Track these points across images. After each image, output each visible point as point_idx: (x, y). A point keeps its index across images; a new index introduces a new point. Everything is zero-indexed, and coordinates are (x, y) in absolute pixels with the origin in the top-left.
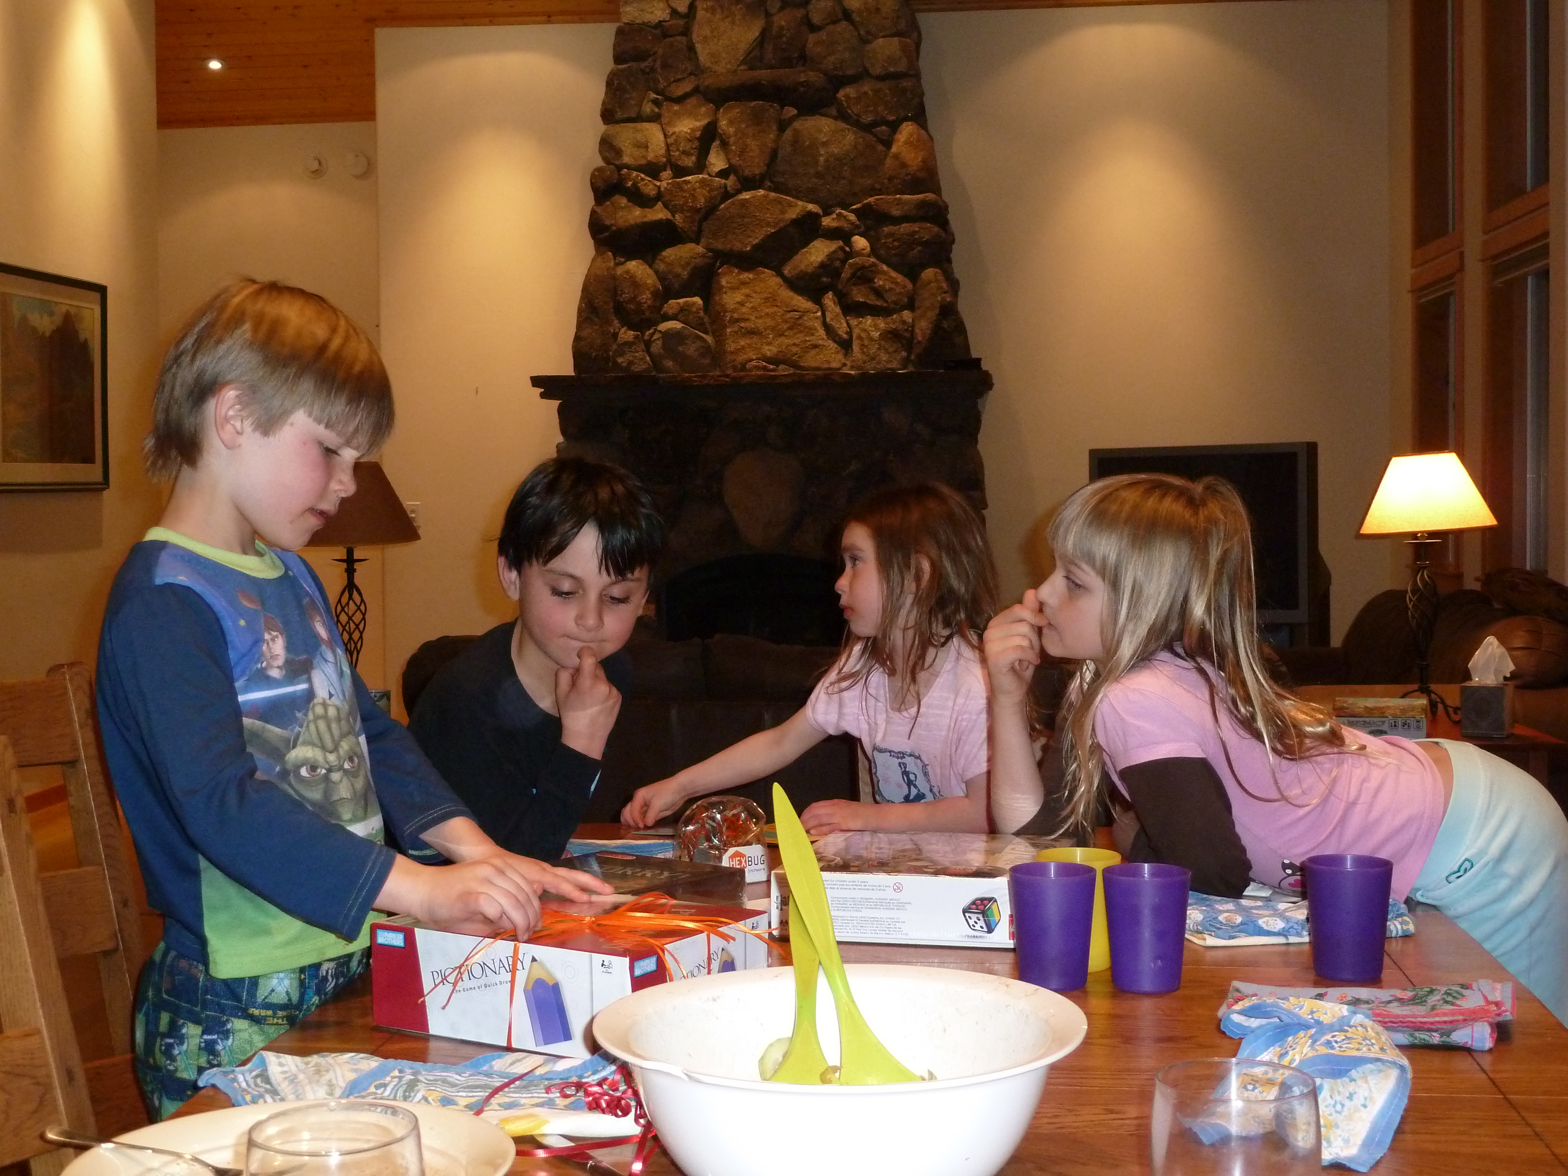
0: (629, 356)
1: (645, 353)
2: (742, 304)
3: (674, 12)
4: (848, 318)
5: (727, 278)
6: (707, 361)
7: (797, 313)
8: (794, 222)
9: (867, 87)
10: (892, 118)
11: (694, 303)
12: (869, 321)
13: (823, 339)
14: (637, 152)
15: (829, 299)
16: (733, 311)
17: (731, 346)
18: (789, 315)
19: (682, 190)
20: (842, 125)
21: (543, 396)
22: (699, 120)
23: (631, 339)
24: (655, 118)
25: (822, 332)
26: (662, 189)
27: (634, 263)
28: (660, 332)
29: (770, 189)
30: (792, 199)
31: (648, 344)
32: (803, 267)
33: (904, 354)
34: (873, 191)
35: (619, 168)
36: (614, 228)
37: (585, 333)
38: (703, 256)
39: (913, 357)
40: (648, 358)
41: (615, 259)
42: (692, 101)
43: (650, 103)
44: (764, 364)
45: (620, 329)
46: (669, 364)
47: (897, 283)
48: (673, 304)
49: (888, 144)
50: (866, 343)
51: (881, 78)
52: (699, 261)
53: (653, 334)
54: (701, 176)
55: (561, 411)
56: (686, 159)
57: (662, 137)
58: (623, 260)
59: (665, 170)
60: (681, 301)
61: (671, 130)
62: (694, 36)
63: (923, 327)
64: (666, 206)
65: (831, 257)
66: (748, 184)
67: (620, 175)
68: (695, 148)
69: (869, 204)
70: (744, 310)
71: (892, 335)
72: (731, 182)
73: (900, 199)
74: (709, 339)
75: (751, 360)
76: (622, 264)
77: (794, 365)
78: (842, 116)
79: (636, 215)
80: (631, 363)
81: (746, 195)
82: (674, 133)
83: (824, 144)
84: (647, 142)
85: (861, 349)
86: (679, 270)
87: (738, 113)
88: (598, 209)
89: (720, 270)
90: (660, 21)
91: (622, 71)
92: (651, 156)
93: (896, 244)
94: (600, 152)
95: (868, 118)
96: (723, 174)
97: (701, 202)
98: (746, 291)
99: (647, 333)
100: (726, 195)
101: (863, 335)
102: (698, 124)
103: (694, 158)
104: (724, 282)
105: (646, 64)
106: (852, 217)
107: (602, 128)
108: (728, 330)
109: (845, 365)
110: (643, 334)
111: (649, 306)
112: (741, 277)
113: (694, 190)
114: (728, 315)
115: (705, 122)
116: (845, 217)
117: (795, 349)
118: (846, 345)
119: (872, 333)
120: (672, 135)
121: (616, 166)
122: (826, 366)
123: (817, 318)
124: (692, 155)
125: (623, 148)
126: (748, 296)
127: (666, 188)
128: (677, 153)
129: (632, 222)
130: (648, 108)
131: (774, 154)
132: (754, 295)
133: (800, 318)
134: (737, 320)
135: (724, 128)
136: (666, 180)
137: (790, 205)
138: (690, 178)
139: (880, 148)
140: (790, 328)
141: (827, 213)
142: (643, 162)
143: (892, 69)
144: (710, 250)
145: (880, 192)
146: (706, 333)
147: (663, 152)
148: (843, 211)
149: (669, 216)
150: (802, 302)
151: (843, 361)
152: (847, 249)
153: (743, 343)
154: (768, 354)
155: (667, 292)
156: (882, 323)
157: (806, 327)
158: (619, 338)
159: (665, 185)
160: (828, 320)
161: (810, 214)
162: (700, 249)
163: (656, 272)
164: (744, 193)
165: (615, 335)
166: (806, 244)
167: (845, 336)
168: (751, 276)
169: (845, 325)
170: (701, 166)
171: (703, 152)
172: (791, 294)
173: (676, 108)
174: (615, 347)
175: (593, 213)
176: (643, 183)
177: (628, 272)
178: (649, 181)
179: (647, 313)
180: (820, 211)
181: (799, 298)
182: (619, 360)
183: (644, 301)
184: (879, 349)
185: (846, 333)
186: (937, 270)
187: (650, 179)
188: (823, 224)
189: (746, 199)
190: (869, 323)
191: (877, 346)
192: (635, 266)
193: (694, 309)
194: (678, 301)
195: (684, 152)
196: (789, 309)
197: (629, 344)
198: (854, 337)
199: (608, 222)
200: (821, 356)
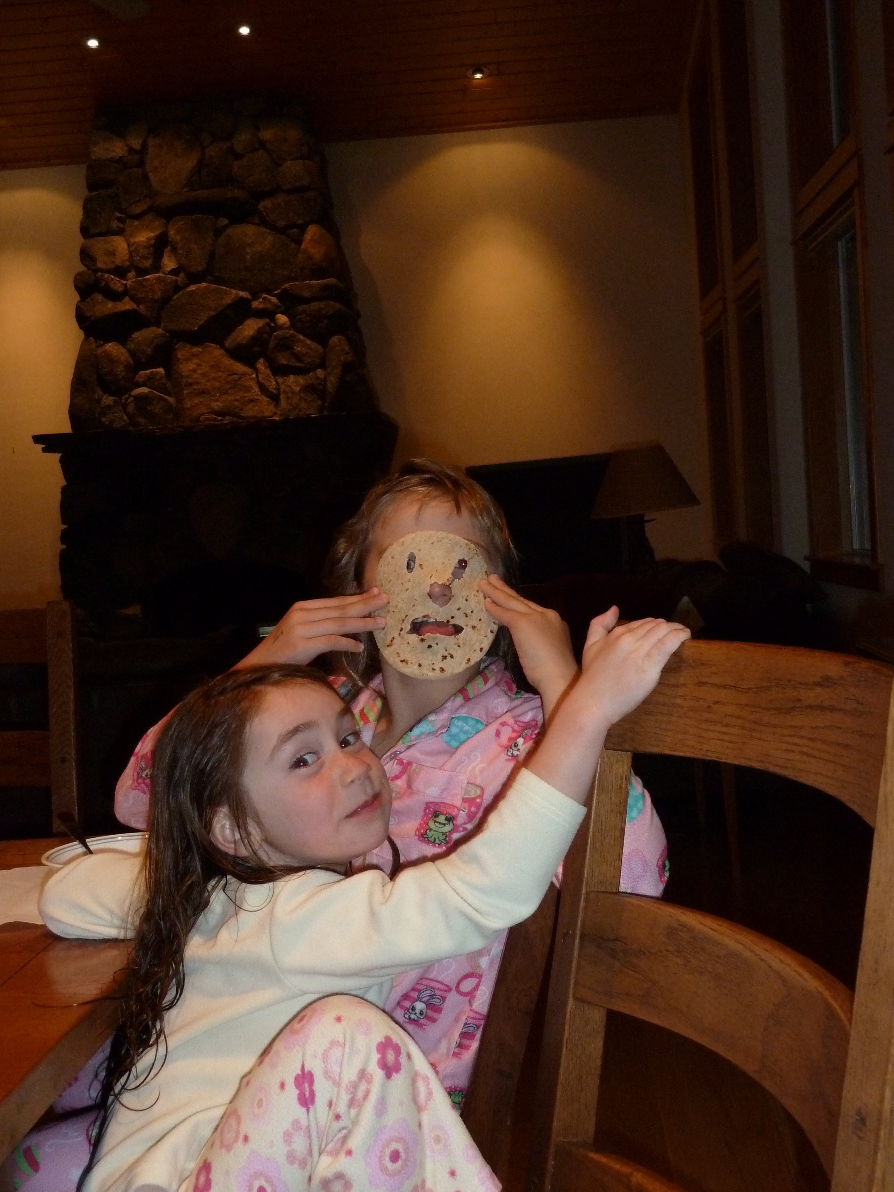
0: (111, 416)
1: (123, 414)
2: (194, 371)
3: (131, 150)
4: (276, 377)
5: (182, 352)
6: (168, 416)
7: (236, 376)
8: (230, 306)
9: (280, 199)
10: (300, 222)
11: (158, 373)
12: (291, 379)
13: (257, 395)
14: (108, 259)
15: (261, 364)
16: (188, 377)
17: (188, 404)
18: (230, 378)
19: (144, 286)
20: (263, 229)
21: (44, 450)
22: (154, 232)
23: (111, 403)
24: (120, 232)
25: (256, 389)
26: (128, 286)
27: (110, 344)
28: (133, 396)
29: (211, 282)
30: (228, 289)
31: (125, 406)
32: (239, 340)
33: (320, 402)
34: (289, 279)
35: (95, 272)
36: (93, 318)
37: (77, 402)
38: (162, 336)
39: (326, 404)
40: (125, 417)
41: (96, 343)
42: (148, 217)
43: (116, 221)
44: (214, 416)
45: (103, 396)
46: (141, 420)
47: (310, 348)
48: (143, 374)
49: (299, 242)
50: (290, 395)
51: (290, 192)
52: (160, 341)
53: (127, 399)
54: (157, 275)
55: (61, 461)
56: (144, 262)
57: (126, 246)
58: (102, 342)
59: (130, 272)
60: (148, 372)
61: (132, 240)
62: (147, 168)
63: (332, 382)
64: (132, 299)
65: (259, 331)
66: (194, 278)
67: (96, 277)
68: (151, 254)
69: (286, 289)
70: (196, 376)
71: (308, 389)
72: (181, 278)
73: (308, 284)
74: (171, 400)
75: (203, 414)
76: (102, 345)
77: (237, 416)
78: (264, 223)
79: (110, 307)
80: (112, 421)
81: (192, 288)
82: (135, 242)
83: (251, 245)
84: (115, 250)
85: (287, 401)
86: (145, 348)
87: (183, 224)
88: (82, 305)
89: (176, 347)
90: (121, 157)
91: (94, 196)
92: (118, 262)
93: (308, 318)
94: (81, 261)
95: (282, 223)
96: (174, 272)
97: (158, 295)
98: (196, 361)
99: (123, 398)
100: (177, 288)
101: (287, 389)
102: (152, 234)
103: (150, 261)
104: (180, 355)
105: (112, 190)
106: (274, 300)
107: (81, 241)
108: (185, 392)
109: (275, 414)
110: (121, 399)
111: (123, 377)
112: (193, 350)
113: (153, 285)
114: (185, 380)
115: (158, 232)
116: (269, 300)
117: (236, 403)
118: (275, 398)
119: (294, 388)
120: (133, 244)
121: (93, 270)
122: (262, 415)
123: (252, 379)
124: (149, 258)
125: (98, 256)
126: (199, 365)
127: (130, 285)
128: (138, 258)
129: (106, 313)
130: (115, 224)
131: (212, 255)
132: (203, 364)
133: (239, 379)
134: (191, 384)
135: (173, 236)
136: (131, 279)
137: (226, 293)
138: (148, 277)
139: (293, 245)
140: (232, 388)
141: (255, 297)
142: (112, 266)
143: (297, 184)
144: (167, 331)
145: (294, 279)
146: (169, 394)
147: (127, 257)
148: (267, 296)
149: (135, 306)
150: (240, 368)
151: (274, 410)
152: (273, 324)
153: (196, 401)
154: (216, 408)
155: (137, 365)
156: (301, 380)
157: (245, 386)
158: (102, 403)
159: (130, 283)
160: (260, 379)
161: (242, 299)
162: (160, 331)
163: (129, 351)
164: (191, 286)
165: (99, 401)
166: (241, 323)
167: (275, 391)
168: (200, 350)
169: (274, 383)
170: (157, 267)
171: (158, 257)
172: (232, 361)
173: (136, 223)
174: (99, 410)
175: (78, 308)
176: (113, 282)
177: (105, 351)
178: (118, 281)
179: (122, 382)
180: (250, 297)
181: (239, 364)
182: (103, 420)
183: (119, 373)
184: (300, 400)
185: (276, 389)
186: (340, 337)
187: (118, 279)
188: (253, 306)
189: (192, 291)
190: (291, 380)
191: (298, 397)
192: (111, 347)
193: (158, 377)
194: (146, 372)
195: (144, 257)
196: (230, 373)
197: (109, 407)
198: (281, 392)
199: (88, 314)
200: (256, 408)
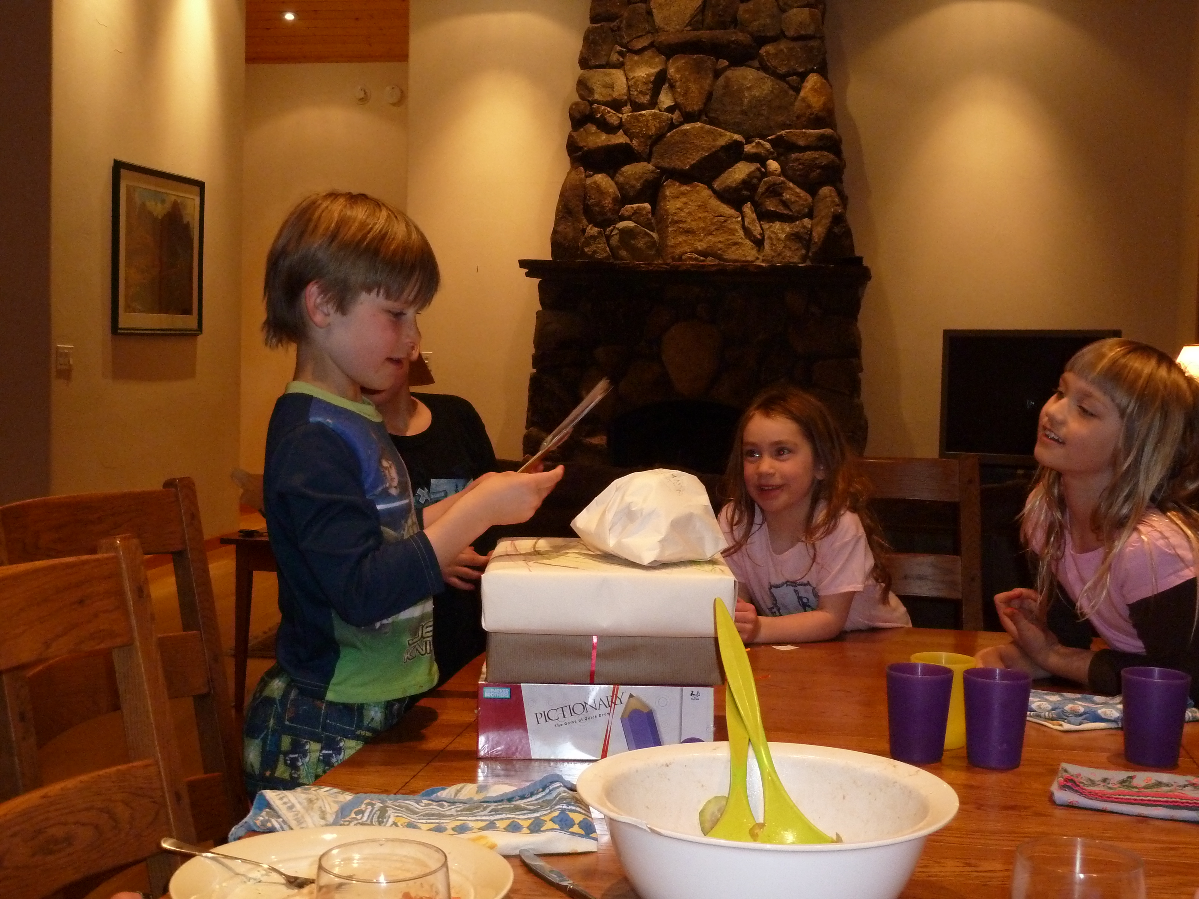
0: (594, 247)
1: (606, 245)
2: (681, 209)
4: (761, 222)
5: (671, 189)
6: (652, 252)
7: (723, 218)
8: (723, 148)
9: (783, 45)
10: (801, 70)
11: (645, 208)
12: (777, 225)
13: (741, 238)
14: (605, 91)
15: (748, 208)
16: (674, 214)
17: (671, 242)
18: (716, 219)
19: (638, 121)
20: (762, 74)
21: (527, 275)
22: (654, 68)
23: (596, 234)
24: (620, 66)
25: (741, 233)
26: (623, 120)
27: (600, 176)
28: (618, 229)
29: (705, 122)
30: (722, 131)
31: (608, 238)
32: (728, 182)
33: (804, 251)
34: (784, 126)
35: (591, 103)
36: (586, 149)
37: (559, 229)
38: (653, 172)
39: (810, 254)
40: (608, 249)
41: (585, 173)
42: (648, 54)
43: (617, 54)
44: (697, 256)
45: (587, 226)
46: (623, 253)
47: (800, 197)
48: (629, 208)
49: (798, 90)
50: (775, 242)
51: (794, 39)
52: (650, 176)
53: (612, 231)
54: (653, 111)
55: (540, 286)
56: (642, 97)
57: (624, 80)
58: (591, 173)
59: (626, 106)
60: (635, 206)
61: (631, 75)
62: (652, 3)
63: (819, 232)
64: (625, 133)
65: (750, 175)
66: (689, 118)
67: (591, 108)
68: (650, 90)
69: (781, 136)
70: (682, 214)
71: (795, 237)
72: (676, 116)
73: (805, 133)
74: (655, 235)
75: (686, 253)
76: (591, 176)
77: (720, 258)
78: (764, 67)
79: (603, 139)
80: (595, 252)
81: (687, 127)
83: (749, 89)
84: (613, 83)
85: (771, 247)
86: (634, 182)
87: (683, 63)
88: (574, 134)
89: (665, 184)
91: (597, 28)
92: (615, 95)
93: (801, 167)
94: (577, 90)
95: (783, 70)
96: (670, 110)
97: (653, 131)
98: (684, 199)
99: (608, 230)
100: (672, 126)
101: (773, 236)
102: (652, 71)
103: (648, 97)
104: (668, 193)
105: (615, 24)
106: (768, 145)
107: (579, 72)
108: (670, 229)
109: (758, 258)
110: (605, 230)
111: (610, 209)
112: (681, 189)
113: (648, 121)
114: (670, 217)
115: (658, 69)
116: (762, 145)
117: (720, 245)
118: (759, 243)
119: (779, 235)
120: (633, 78)
121: (589, 101)
122: (744, 259)
123: (737, 222)
124: (647, 94)
125: (595, 88)
126: (686, 203)
127: (626, 119)
128: (635, 93)
129: (600, 145)
130: (615, 58)
131: (710, 96)
132: (690, 203)
133: (725, 221)
134: (677, 222)
135: (673, 74)
136: (626, 113)
137: (720, 135)
138: (644, 112)
139: (791, 92)
140: (716, 229)
141: (748, 142)
142: (609, 99)
143: (803, 32)
144: (657, 167)
145: (789, 127)
146: (653, 230)
147: (625, 91)
148: (761, 141)
149: (628, 141)
150: (727, 210)
151: (757, 255)
152: (763, 170)
153: (680, 240)
154: (700, 248)
155: (624, 199)
156: (787, 228)
157: (729, 229)
158: (586, 233)
159: (626, 117)
160: (746, 224)
161: (736, 142)
162: (650, 167)
163: (616, 183)
164: (686, 125)
165: (584, 231)
166: (731, 166)
167: (759, 236)
168: (688, 188)
169: (759, 228)
170: (653, 103)
171: (656, 93)
172: (719, 203)
173: (636, 58)
174: (583, 239)
175: (570, 137)
176: (609, 115)
177: (595, 182)
178: (614, 114)
179: (609, 214)
180: (744, 141)
181: (725, 206)
182: (586, 250)
183: (606, 205)
184: (784, 247)
185: (760, 234)
186: (831, 188)
187: (614, 112)
188: (745, 150)
189: (687, 130)
190: (777, 227)
191: (783, 245)
192: (600, 178)
193: (644, 213)
194: (632, 206)
195: (641, 92)
196: (717, 215)
197: (593, 238)
198: (766, 238)
199: (581, 144)
200: (740, 251)
